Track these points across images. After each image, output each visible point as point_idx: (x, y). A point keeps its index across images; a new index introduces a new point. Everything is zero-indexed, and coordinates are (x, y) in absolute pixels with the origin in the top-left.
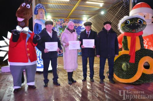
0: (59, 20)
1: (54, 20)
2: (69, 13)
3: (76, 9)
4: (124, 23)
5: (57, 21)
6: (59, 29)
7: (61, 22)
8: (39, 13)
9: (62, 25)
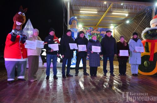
0: (89, 29)
1: (85, 28)
2: (98, 23)
3: (103, 19)
4: (146, 32)
5: (87, 29)
6: (88, 36)
7: (91, 30)
8: (73, 24)
9: (91, 32)
